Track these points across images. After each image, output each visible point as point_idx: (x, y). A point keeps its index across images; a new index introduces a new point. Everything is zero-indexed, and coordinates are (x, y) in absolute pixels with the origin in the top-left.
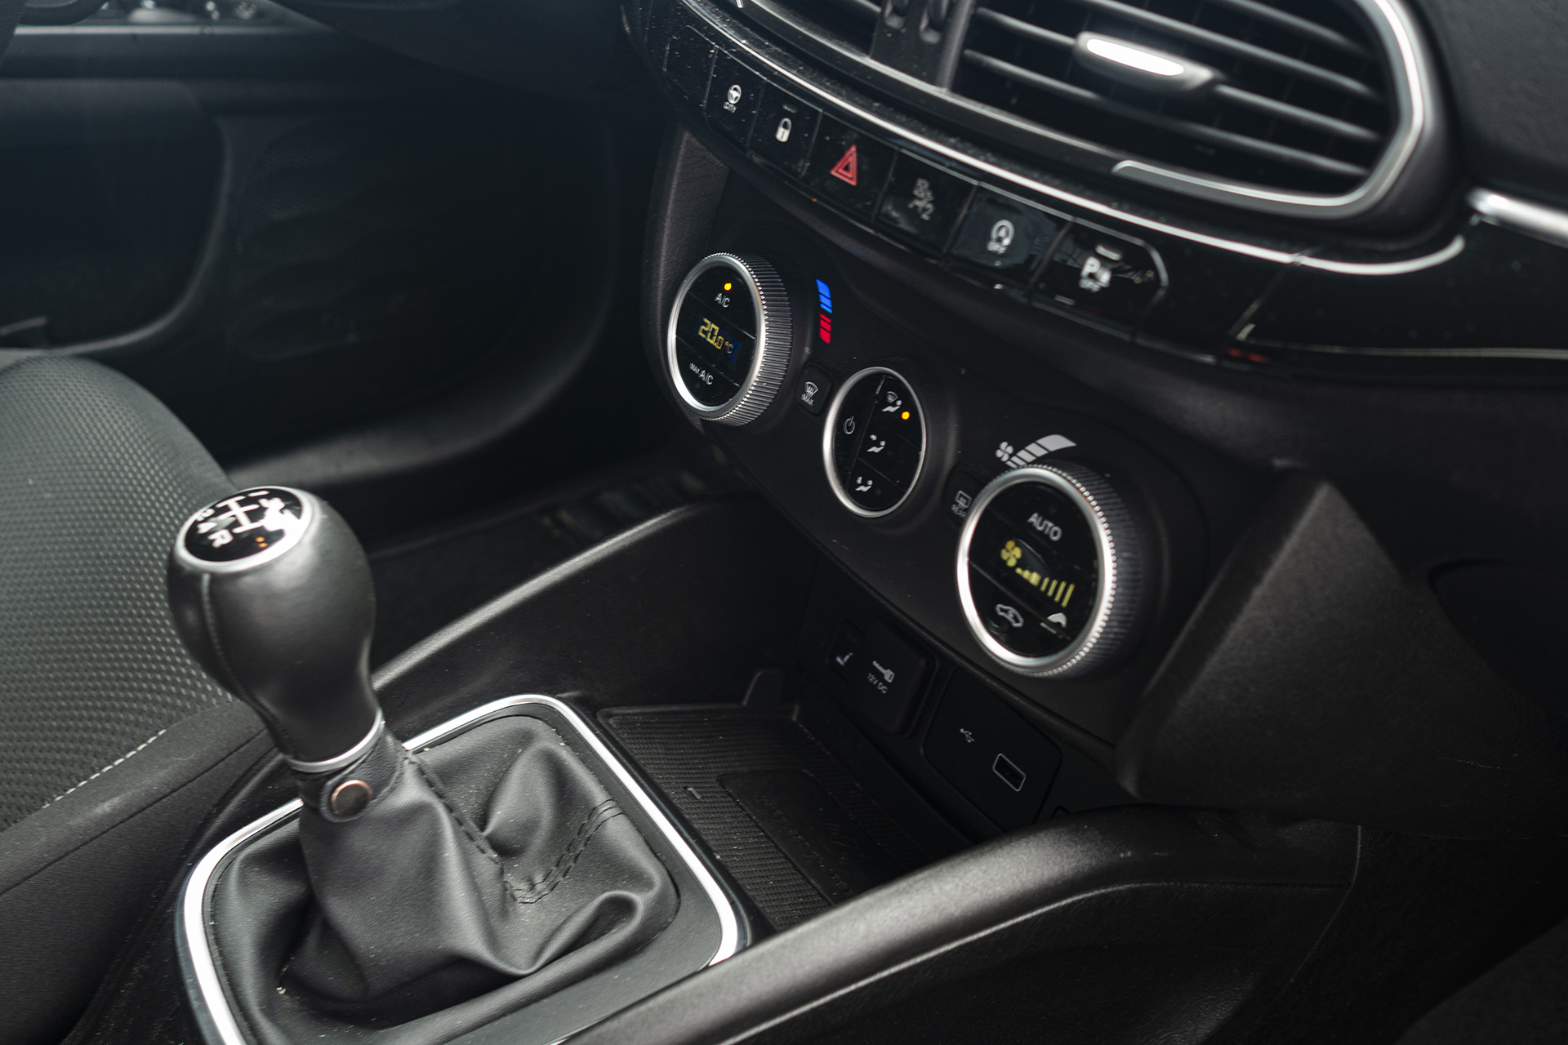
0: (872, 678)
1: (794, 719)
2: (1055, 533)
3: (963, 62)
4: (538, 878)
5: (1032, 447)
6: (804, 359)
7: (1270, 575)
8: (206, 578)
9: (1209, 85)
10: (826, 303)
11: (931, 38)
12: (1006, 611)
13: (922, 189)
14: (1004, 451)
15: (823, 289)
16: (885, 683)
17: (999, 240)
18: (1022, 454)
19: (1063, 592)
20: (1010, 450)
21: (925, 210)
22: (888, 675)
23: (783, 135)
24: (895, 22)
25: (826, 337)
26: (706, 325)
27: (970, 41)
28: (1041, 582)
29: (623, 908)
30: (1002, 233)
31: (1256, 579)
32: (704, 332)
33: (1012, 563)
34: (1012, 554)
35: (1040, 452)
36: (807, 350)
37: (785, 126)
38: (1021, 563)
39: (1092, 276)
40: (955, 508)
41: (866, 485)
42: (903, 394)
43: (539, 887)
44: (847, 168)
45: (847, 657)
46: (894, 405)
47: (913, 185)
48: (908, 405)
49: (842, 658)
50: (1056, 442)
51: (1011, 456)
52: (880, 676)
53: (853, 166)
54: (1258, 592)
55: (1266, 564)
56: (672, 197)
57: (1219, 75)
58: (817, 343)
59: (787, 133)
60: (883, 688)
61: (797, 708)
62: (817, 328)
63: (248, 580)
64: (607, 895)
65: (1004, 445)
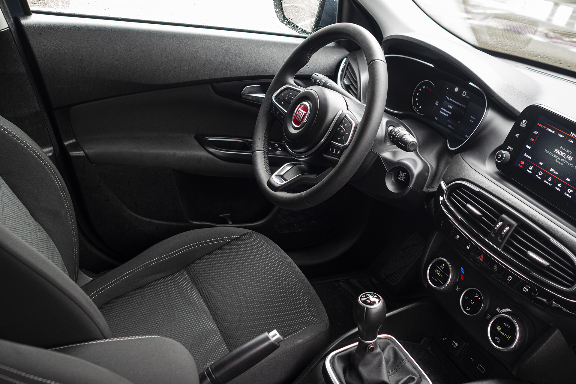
0: (452, 344)
1: (429, 349)
2: (509, 327)
3: (505, 246)
4: (390, 371)
5: (504, 310)
6: (457, 281)
7: (547, 342)
8: (366, 307)
9: (548, 266)
10: (463, 272)
11: (500, 241)
12: (497, 338)
13: (495, 266)
14: (498, 309)
15: (462, 269)
16: (456, 346)
17: (509, 279)
18: (502, 310)
19: (509, 337)
20: (499, 309)
21: (495, 270)
22: (457, 344)
23: (468, 247)
24: (493, 235)
25: (462, 279)
26: (437, 270)
27: (506, 243)
28: (504, 335)
29: (413, 379)
30: (510, 278)
31: (545, 342)
32: (436, 271)
33: (499, 330)
34: (499, 328)
35: (505, 311)
36: (458, 280)
37: (469, 246)
38: (500, 330)
39: (525, 289)
40: (487, 317)
41: (469, 309)
42: (479, 294)
43: (391, 373)
44: (481, 258)
45: (445, 339)
46: (477, 296)
47: (494, 265)
48: (480, 296)
49: (444, 339)
50: (508, 310)
51: (499, 310)
52: (455, 344)
53: (482, 258)
54: (544, 344)
55: (547, 340)
56: (432, 243)
57: (550, 264)
58: (460, 279)
59: (469, 247)
60: (455, 347)
61: (430, 347)
62: (460, 276)
63: (373, 309)
64: (410, 376)
65: (498, 308)
